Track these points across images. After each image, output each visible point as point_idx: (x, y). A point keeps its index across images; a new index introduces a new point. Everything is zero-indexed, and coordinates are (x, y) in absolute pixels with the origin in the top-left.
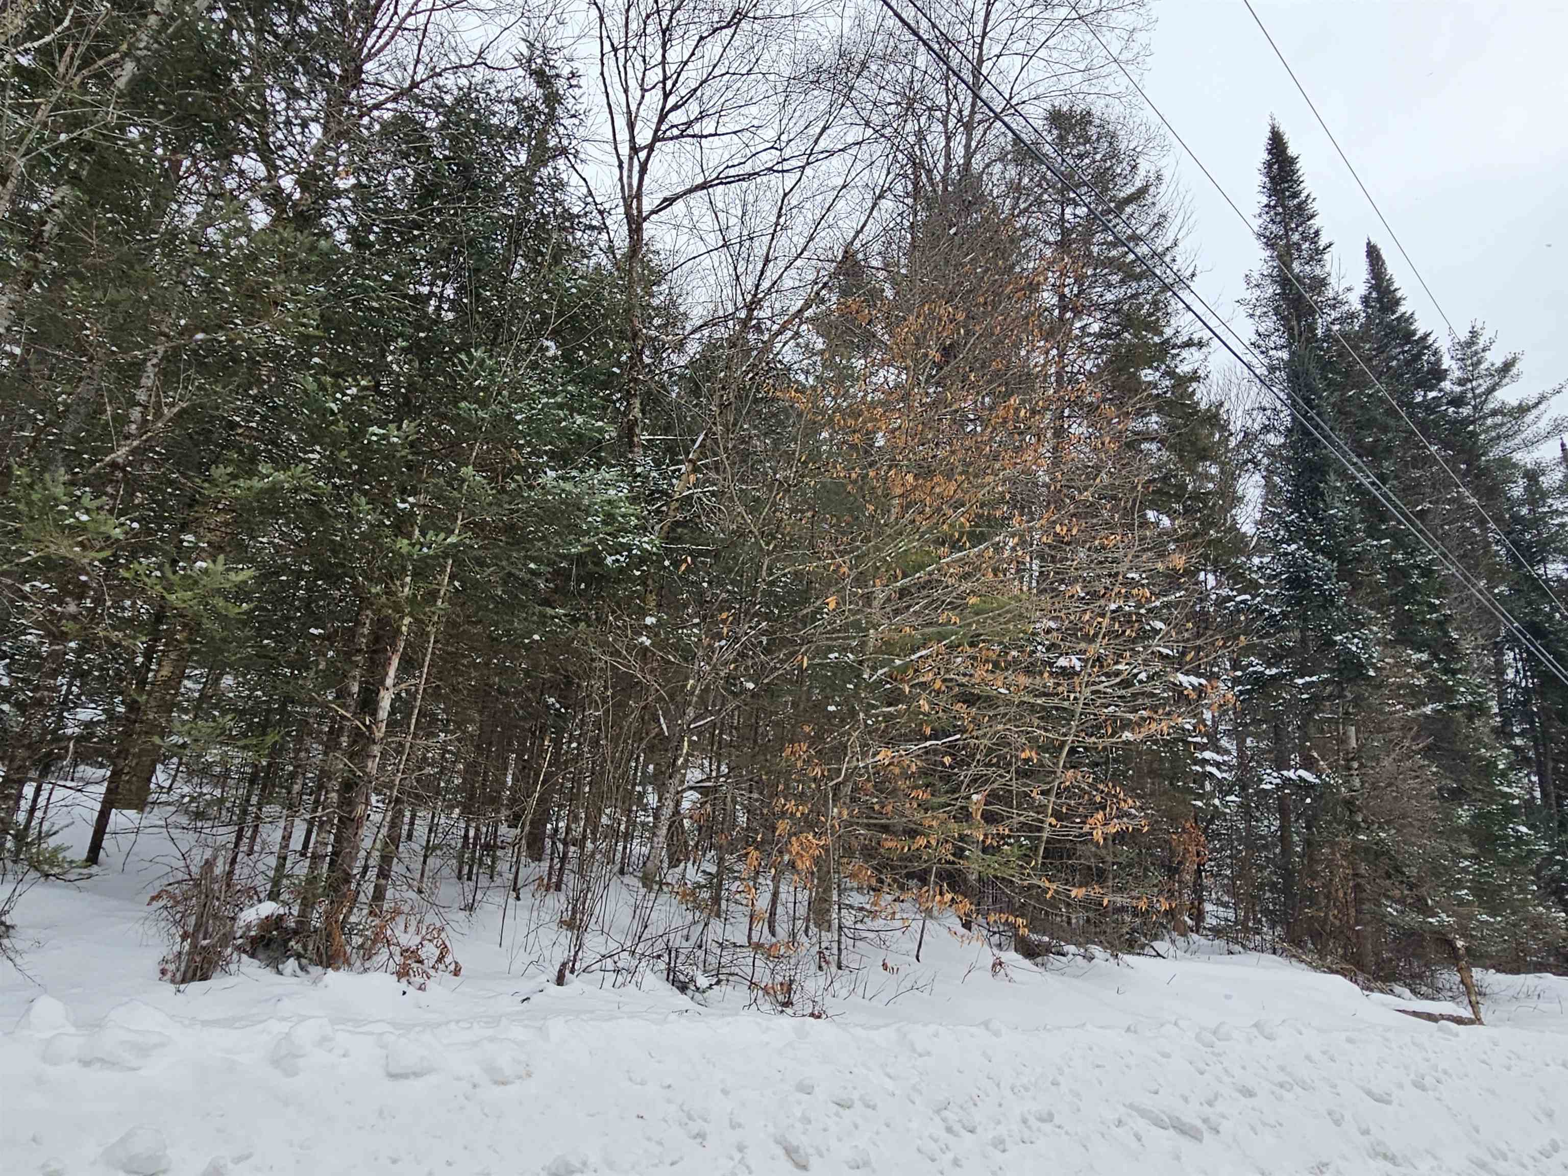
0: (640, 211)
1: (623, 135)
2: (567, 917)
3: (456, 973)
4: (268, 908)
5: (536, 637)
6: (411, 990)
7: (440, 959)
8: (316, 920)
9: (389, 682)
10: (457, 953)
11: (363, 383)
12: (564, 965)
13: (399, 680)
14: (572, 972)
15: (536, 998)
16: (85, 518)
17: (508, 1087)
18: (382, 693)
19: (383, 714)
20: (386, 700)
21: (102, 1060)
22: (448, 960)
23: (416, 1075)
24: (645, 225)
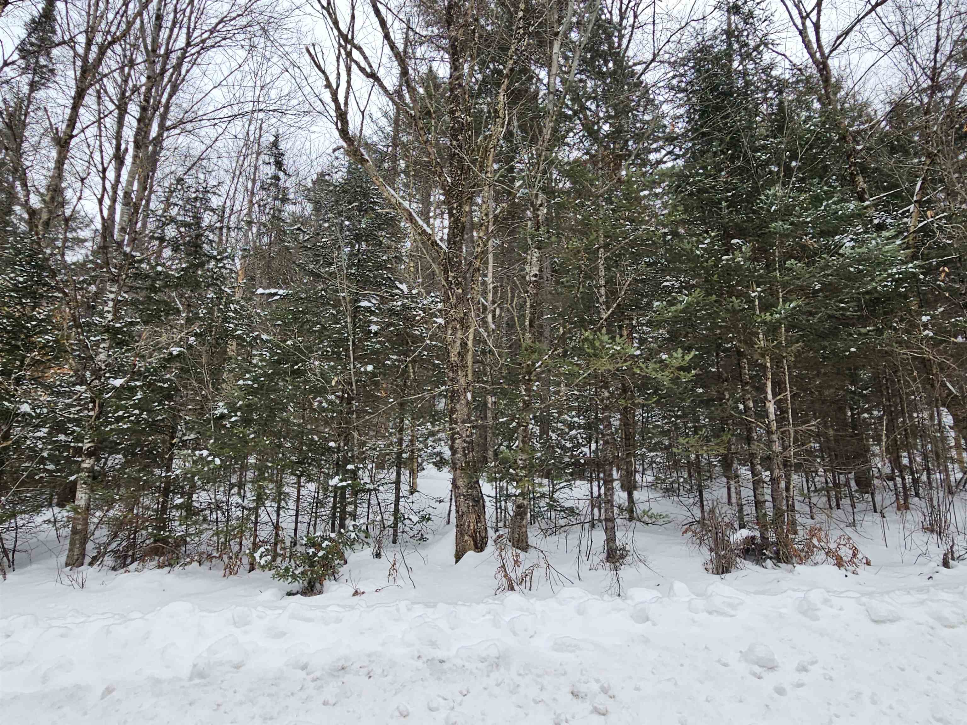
0: (822, 54)
1: (795, 12)
2: (927, 524)
3: (868, 563)
4: (745, 533)
5: (853, 350)
6: (849, 574)
7: (854, 555)
8: (772, 536)
9: (770, 396)
10: (864, 551)
11: (713, 234)
12: (945, 555)
13: (774, 395)
14: (953, 559)
15: (935, 576)
16: (618, 348)
17: (956, 630)
18: (768, 404)
19: (772, 416)
20: (771, 407)
21: (716, 611)
22: (860, 556)
23: (891, 621)
24: (830, 62)
